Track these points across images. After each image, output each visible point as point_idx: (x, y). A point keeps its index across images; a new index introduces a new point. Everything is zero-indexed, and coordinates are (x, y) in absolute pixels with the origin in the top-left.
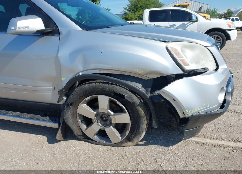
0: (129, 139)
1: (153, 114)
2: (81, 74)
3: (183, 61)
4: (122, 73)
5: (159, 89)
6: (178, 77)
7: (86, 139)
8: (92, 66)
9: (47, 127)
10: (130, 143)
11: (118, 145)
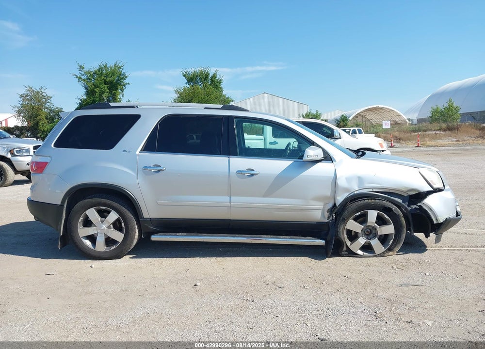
0: (390, 250)
1: (411, 223)
2: (356, 193)
3: (432, 181)
4: (391, 191)
5: (420, 202)
6: (429, 193)
7: (351, 254)
8: (367, 186)
9: (313, 246)
10: (391, 253)
11: (382, 255)
